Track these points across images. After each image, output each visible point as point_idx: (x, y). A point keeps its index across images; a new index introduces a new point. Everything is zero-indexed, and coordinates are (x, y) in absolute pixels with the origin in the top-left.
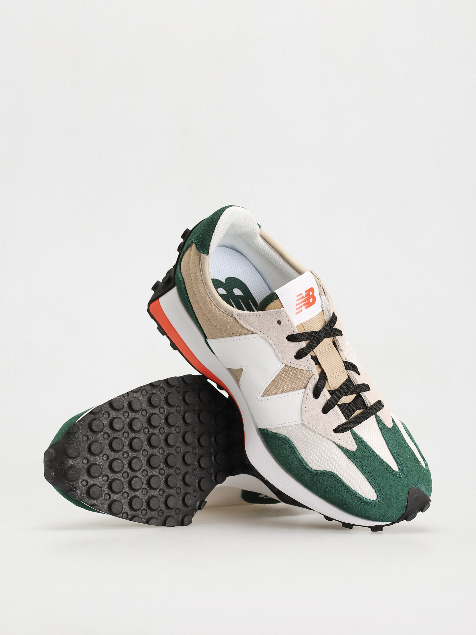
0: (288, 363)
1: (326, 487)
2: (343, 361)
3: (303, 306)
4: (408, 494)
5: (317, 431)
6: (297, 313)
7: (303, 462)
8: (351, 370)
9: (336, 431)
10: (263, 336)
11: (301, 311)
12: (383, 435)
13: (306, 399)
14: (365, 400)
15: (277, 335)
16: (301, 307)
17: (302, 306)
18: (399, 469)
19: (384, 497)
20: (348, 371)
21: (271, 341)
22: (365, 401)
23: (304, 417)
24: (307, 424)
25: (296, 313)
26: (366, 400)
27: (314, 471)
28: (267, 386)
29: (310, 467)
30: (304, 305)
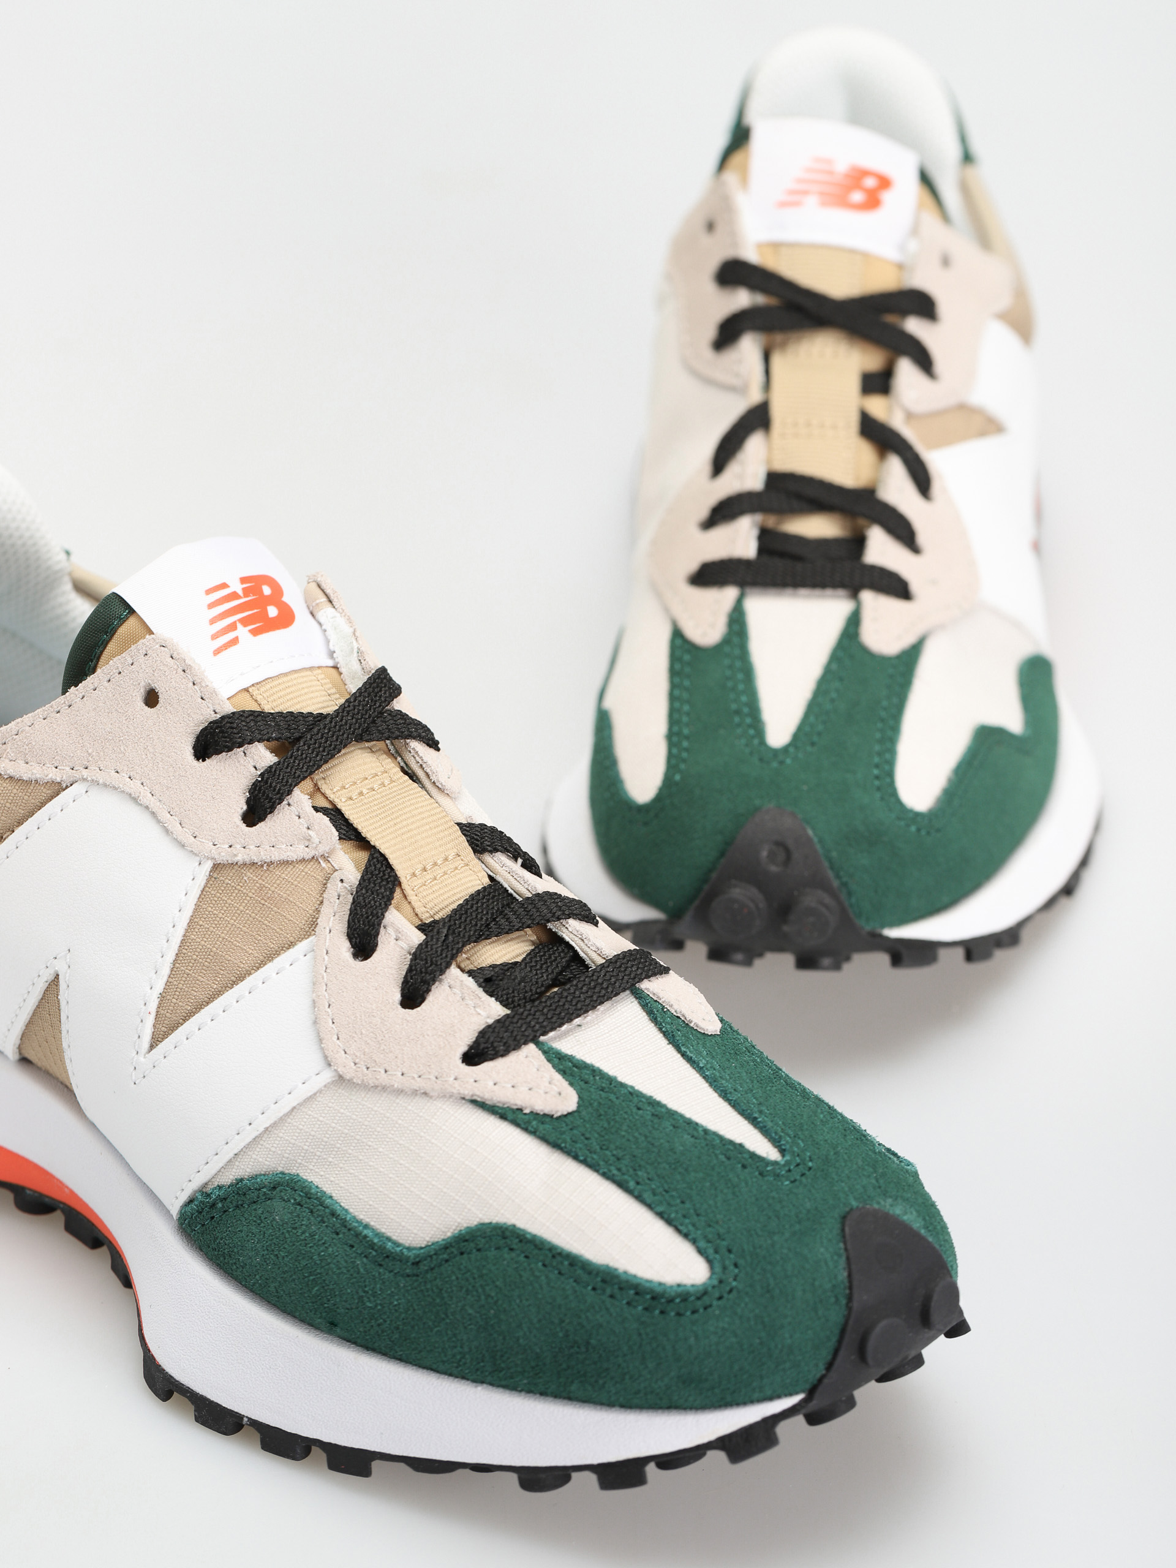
0: (224, 855)
1: (483, 1297)
2: (459, 824)
3: (239, 625)
4: (843, 1230)
5: (397, 1082)
6: (217, 652)
7: (365, 1232)
8: (496, 850)
9: (473, 1056)
10: (101, 777)
11: (235, 641)
12: (683, 1055)
13: (323, 972)
14: (579, 950)
15: (151, 750)
16: (232, 627)
17: (235, 623)
18: (782, 1152)
19: (741, 1262)
20: (487, 857)
21: (134, 787)
22: (582, 954)
23: (331, 1043)
24: (349, 1072)
25: (216, 650)
26: (584, 947)
27: (417, 1252)
28: (160, 987)
29: (396, 1244)
30: (245, 622)
